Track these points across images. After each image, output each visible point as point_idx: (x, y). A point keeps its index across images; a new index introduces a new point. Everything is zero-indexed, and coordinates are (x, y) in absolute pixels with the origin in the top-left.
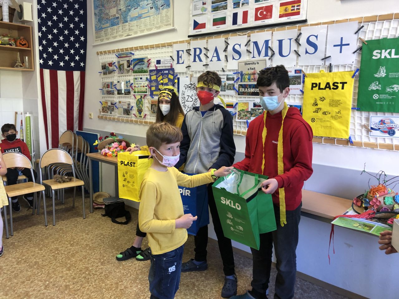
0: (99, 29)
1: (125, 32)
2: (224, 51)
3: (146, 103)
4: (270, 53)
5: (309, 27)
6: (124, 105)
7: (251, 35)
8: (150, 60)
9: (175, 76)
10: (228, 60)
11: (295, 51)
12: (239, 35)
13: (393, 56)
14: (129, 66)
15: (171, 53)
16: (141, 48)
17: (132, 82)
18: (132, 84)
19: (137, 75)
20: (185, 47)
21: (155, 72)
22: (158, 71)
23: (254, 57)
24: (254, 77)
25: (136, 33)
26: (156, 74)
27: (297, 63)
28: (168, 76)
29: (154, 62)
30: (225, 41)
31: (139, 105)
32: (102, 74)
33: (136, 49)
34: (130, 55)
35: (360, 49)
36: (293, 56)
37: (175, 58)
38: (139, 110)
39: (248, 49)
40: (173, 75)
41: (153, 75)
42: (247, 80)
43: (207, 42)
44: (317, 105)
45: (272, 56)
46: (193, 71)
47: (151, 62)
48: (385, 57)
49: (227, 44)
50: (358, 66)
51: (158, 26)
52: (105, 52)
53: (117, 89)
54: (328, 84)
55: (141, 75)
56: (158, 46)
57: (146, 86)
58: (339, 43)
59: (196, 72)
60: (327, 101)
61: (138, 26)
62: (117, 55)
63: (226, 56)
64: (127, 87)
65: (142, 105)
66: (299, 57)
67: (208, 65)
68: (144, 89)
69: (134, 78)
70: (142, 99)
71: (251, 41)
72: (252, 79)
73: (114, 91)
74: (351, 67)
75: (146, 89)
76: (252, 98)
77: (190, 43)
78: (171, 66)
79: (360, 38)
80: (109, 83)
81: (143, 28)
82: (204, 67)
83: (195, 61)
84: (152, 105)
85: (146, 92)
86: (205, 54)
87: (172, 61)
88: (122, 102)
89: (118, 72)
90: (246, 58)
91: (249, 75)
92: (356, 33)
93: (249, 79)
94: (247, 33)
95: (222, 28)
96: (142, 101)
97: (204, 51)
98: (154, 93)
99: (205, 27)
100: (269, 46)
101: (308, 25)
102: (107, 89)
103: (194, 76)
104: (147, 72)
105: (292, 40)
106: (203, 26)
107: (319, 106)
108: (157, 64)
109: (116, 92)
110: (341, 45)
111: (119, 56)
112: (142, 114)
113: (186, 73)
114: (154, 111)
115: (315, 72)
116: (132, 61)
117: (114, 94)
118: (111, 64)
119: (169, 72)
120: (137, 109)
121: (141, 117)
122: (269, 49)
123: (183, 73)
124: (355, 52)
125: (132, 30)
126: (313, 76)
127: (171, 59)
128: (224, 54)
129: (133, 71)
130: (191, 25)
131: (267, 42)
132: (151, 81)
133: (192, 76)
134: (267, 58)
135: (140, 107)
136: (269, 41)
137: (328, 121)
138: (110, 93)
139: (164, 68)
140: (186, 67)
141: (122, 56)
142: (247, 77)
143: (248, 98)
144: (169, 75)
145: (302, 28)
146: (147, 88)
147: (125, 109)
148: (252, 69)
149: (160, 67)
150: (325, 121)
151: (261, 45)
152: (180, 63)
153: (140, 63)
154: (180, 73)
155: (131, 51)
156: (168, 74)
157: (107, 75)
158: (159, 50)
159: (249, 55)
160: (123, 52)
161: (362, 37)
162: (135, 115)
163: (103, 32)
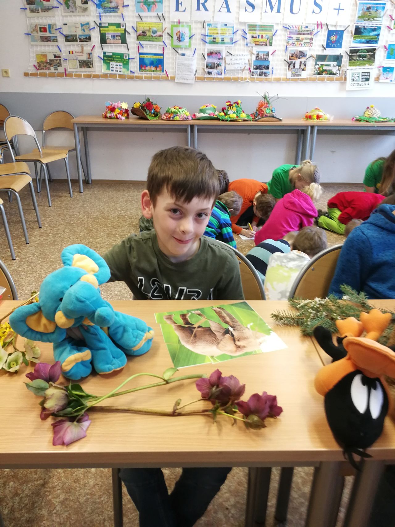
6: (79, 56)
14: (86, 3)
17: (92, 24)
18: (94, 27)
23: (266, 12)
27: (305, 21)
32: (28, 11)
53: (65, 33)
59: (200, 22)
64: (84, 31)
73: (56, 37)
80: (46, 25)
83: (198, 9)
88: (74, 52)
89: (65, 10)
90: (259, 11)
100: (281, 3)
102: (40, 34)
109: (61, 39)
110: (339, 9)
117: (57, 42)
138: (46, 39)
147: (84, 61)
152: (179, 10)
157: (39, 12)
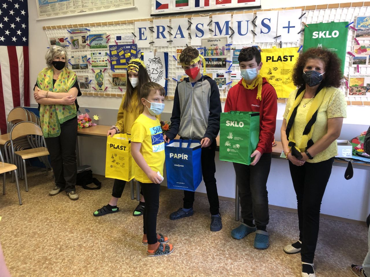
0: (45, 4)
1: (78, 8)
2: (187, 29)
3: (107, 76)
4: (230, 32)
5: (263, 12)
7: (213, 16)
8: (109, 36)
9: (138, 51)
10: (192, 37)
11: (252, 30)
12: (202, 16)
13: (327, 36)
14: (85, 42)
15: (132, 30)
16: (99, 25)
17: (88, 57)
18: (89, 59)
19: (95, 51)
20: (148, 25)
21: (116, 48)
22: (118, 47)
23: (215, 35)
24: (216, 52)
25: (92, 9)
26: (117, 50)
27: (254, 41)
28: (130, 51)
29: (114, 38)
30: (188, 21)
31: (98, 79)
33: (93, 25)
34: (86, 31)
35: (303, 30)
36: (250, 35)
37: (137, 34)
38: (99, 83)
39: (210, 28)
40: (136, 50)
41: (113, 50)
42: (210, 54)
43: (170, 21)
44: (271, 73)
45: (232, 35)
46: (157, 47)
47: (111, 38)
48: (322, 37)
49: (190, 23)
50: (302, 44)
51: (117, 4)
52: (54, 28)
53: (72, 63)
54: (280, 57)
55: (100, 50)
56: (117, 23)
57: (106, 61)
58: (287, 26)
59: (160, 48)
60: (279, 70)
61: (94, 3)
62: (69, 30)
63: (189, 34)
64: (84, 62)
65: (103, 79)
66: (255, 36)
67: (172, 41)
68: (104, 64)
69: (91, 53)
70: (102, 73)
71: (213, 21)
72: (215, 54)
74: (296, 44)
75: (106, 63)
76: (215, 69)
77: (152, 21)
78: (133, 42)
79: (303, 22)
81: (99, 5)
82: (168, 43)
83: (158, 37)
84: (113, 78)
85: (107, 66)
86: (168, 31)
87: (134, 37)
89: (72, 47)
90: (208, 36)
91: (212, 50)
92: (300, 18)
93: (212, 54)
94: (209, 15)
95: (185, 9)
96: (102, 75)
97: (167, 29)
98: (116, 67)
99: (167, 8)
100: (229, 26)
101: (262, 10)
103: (158, 51)
104: (106, 47)
105: (249, 22)
106: (166, 6)
107: (272, 75)
108: (117, 40)
109: (70, 67)
110: (289, 27)
111: (72, 32)
112: (103, 87)
113: (149, 48)
114: (116, 84)
115: (269, 47)
116: (88, 37)
118: (62, 40)
119: (131, 47)
120: (96, 82)
121: (102, 90)
122: (229, 28)
123: (146, 48)
124: (300, 32)
125: (86, 6)
126: (268, 51)
127: (133, 35)
128: (188, 32)
129: (90, 46)
130: (153, 4)
131: (227, 23)
132: (111, 56)
133: (156, 51)
134: (228, 36)
135: (100, 80)
136: (229, 22)
137: (280, 86)
139: (125, 44)
140: (150, 43)
141: (75, 32)
142: (210, 51)
143: (211, 69)
144: (132, 50)
145: (257, 12)
146: (108, 62)
147: (83, 83)
148: (215, 45)
149: (121, 42)
150: (277, 86)
151: (222, 25)
152: (142, 39)
153: (98, 39)
154: (143, 48)
155: (86, 27)
156: (130, 49)
158: (118, 27)
159: (211, 33)
160: (76, 28)
161: (305, 22)
162: (94, 89)
163: (49, 7)
